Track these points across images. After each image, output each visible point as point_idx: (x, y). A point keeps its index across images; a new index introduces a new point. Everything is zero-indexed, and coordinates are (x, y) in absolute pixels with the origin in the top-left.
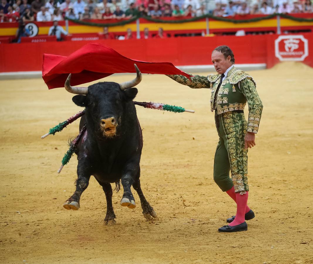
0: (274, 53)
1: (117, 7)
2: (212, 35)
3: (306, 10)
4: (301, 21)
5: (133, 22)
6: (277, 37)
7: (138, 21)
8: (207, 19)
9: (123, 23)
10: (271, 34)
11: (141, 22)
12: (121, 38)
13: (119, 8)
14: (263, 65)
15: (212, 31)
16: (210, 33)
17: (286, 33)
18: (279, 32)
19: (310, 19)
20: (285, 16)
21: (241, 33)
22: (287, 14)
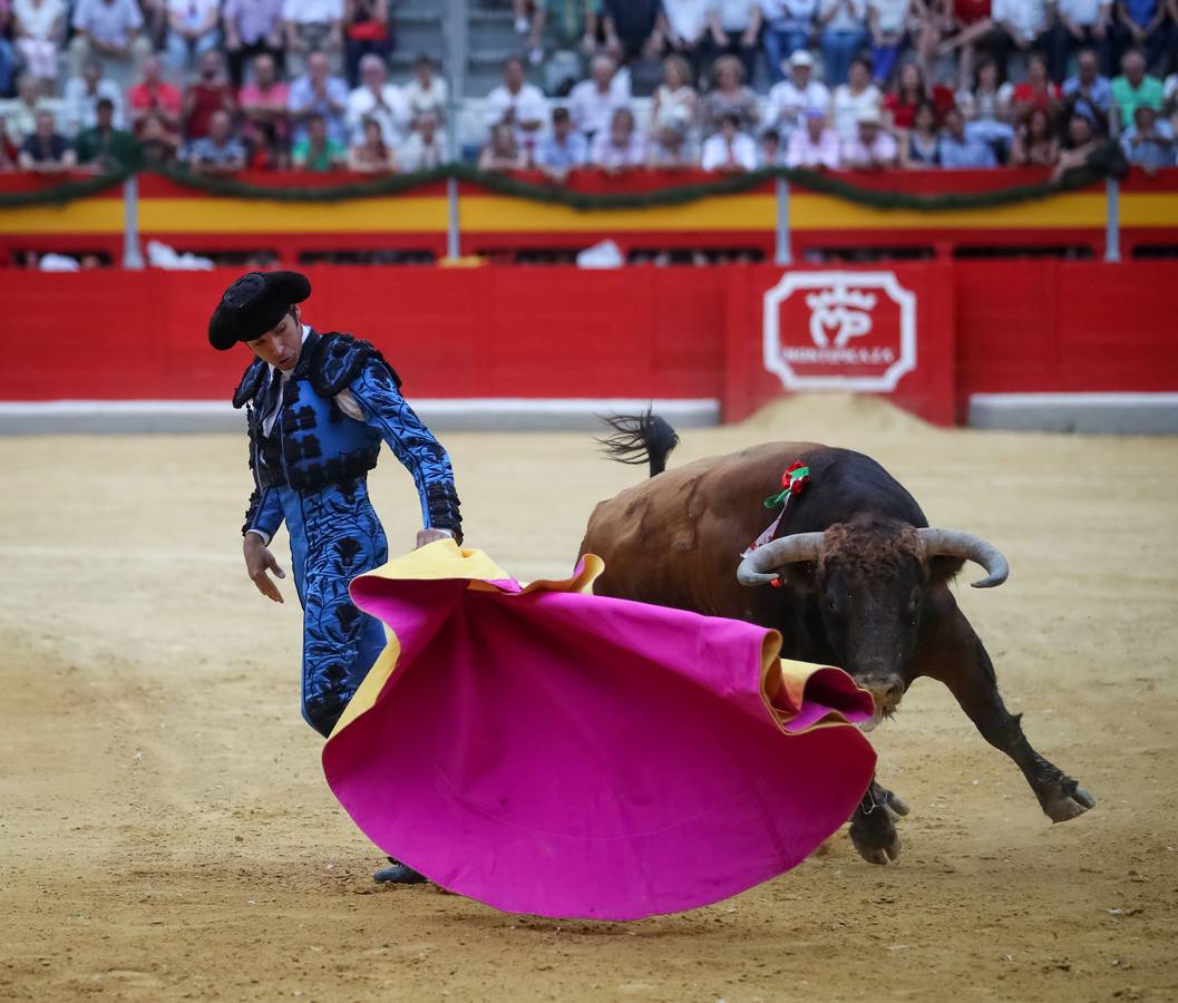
0: (758, 353)
1: (45, 120)
2: (473, 262)
3: (915, 155)
4: (886, 205)
5: (108, 188)
6: (775, 277)
7: (131, 188)
8: (452, 186)
9: (63, 191)
10: (743, 261)
11: (145, 192)
12: (53, 263)
13: (51, 125)
14: (708, 406)
15: (474, 243)
16: (464, 252)
17: (815, 258)
18: (783, 256)
19: (928, 197)
20: (811, 181)
21: (603, 258)
22: (822, 169)
